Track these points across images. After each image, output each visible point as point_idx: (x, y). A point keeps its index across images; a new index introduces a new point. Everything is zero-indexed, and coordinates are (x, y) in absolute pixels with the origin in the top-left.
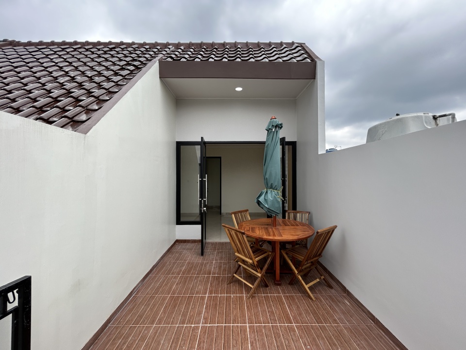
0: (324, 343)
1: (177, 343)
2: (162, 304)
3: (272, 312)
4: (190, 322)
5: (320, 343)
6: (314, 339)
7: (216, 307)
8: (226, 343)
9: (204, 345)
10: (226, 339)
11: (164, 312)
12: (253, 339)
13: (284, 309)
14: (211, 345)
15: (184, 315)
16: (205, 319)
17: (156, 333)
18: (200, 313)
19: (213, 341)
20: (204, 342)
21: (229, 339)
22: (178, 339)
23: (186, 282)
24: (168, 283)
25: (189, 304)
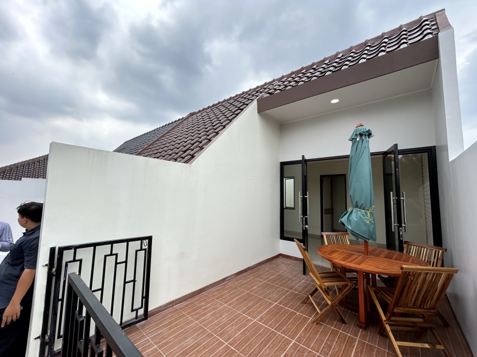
1: (232, 322)
2: (239, 295)
3: (330, 346)
4: (249, 314)
7: (276, 315)
8: (265, 341)
9: (247, 333)
10: (267, 340)
11: (237, 300)
12: (289, 353)
14: (252, 336)
15: (249, 308)
16: (262, 318)
17: (224, 309)
18: (260, 312)
19: (256, 334)
20: (249, 331)
21: (269, 341)
22: (234, 320)
23: (266, 287)
24: (252, 283)
25: (257, 304)
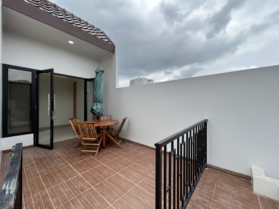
0: (132, 156)
3: (110, 157)
5: (131, 156)
6: (129, 156)
7: (81, 166)
8: (99, 172)
12: (109, 166)
13: (113, 154)
16: (80, 171)
18: (74, 172)
20: (88, 177)
22: (72, 184)
23: (45, 167)
25: (62, 172)
